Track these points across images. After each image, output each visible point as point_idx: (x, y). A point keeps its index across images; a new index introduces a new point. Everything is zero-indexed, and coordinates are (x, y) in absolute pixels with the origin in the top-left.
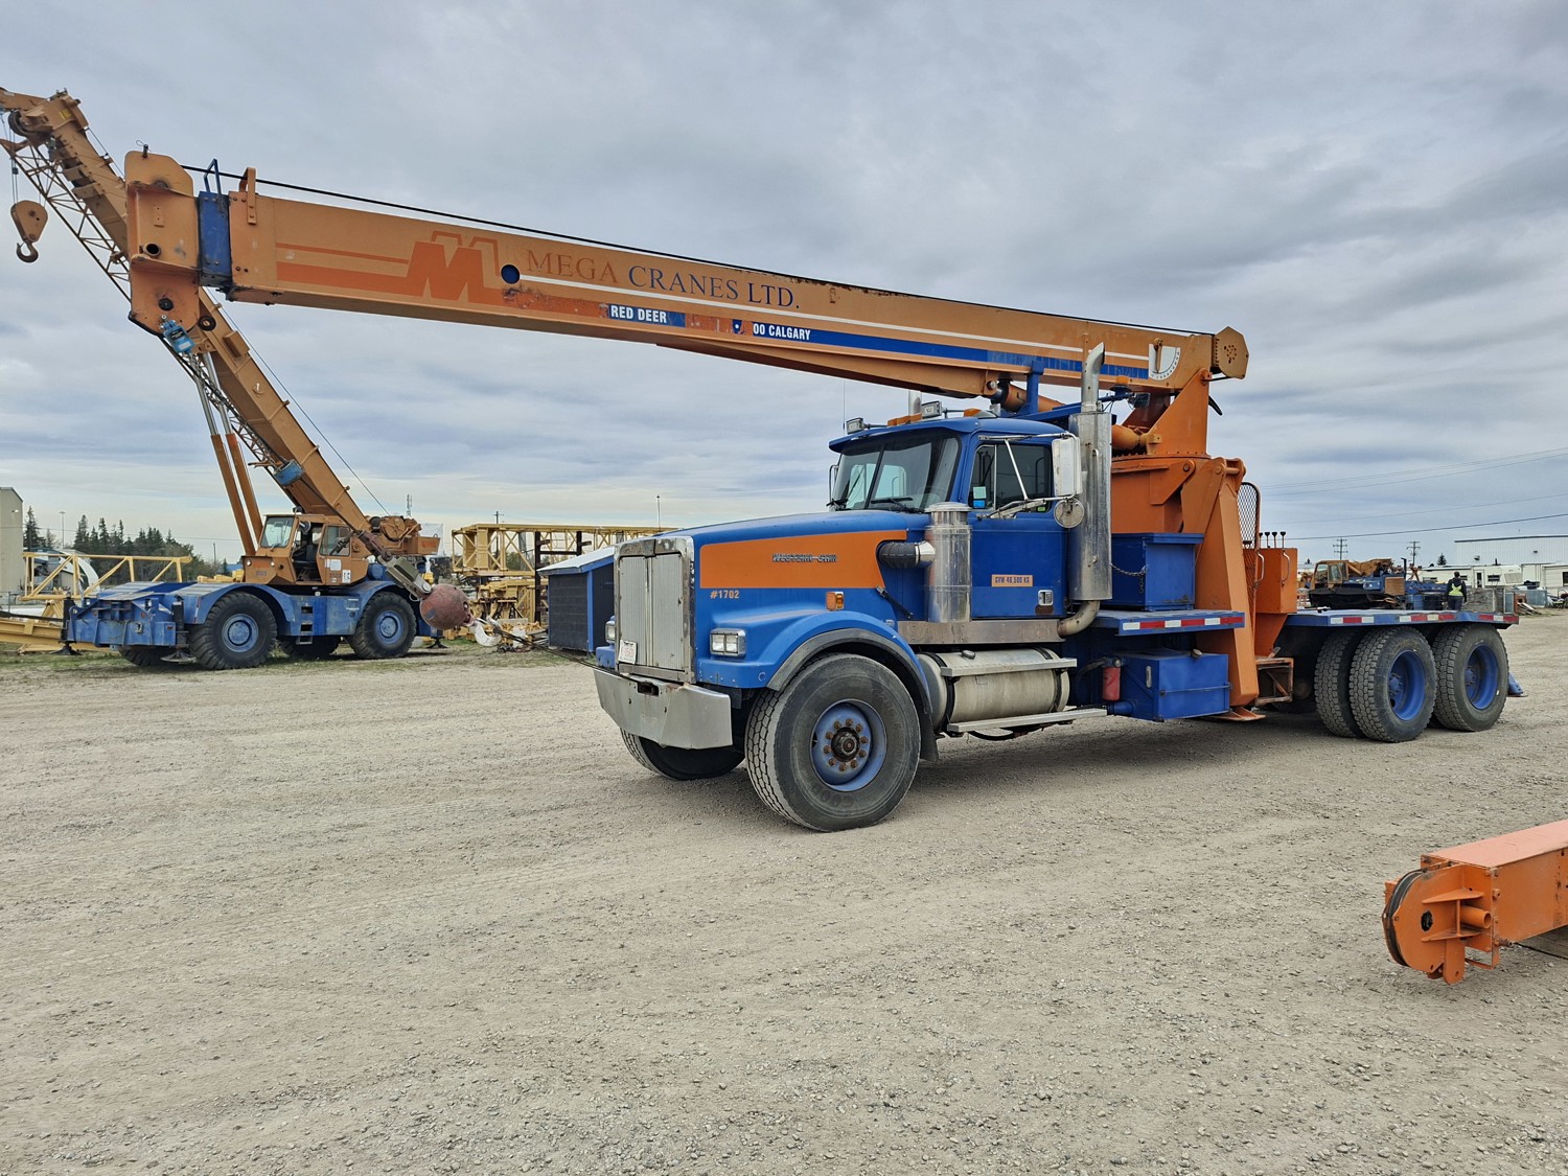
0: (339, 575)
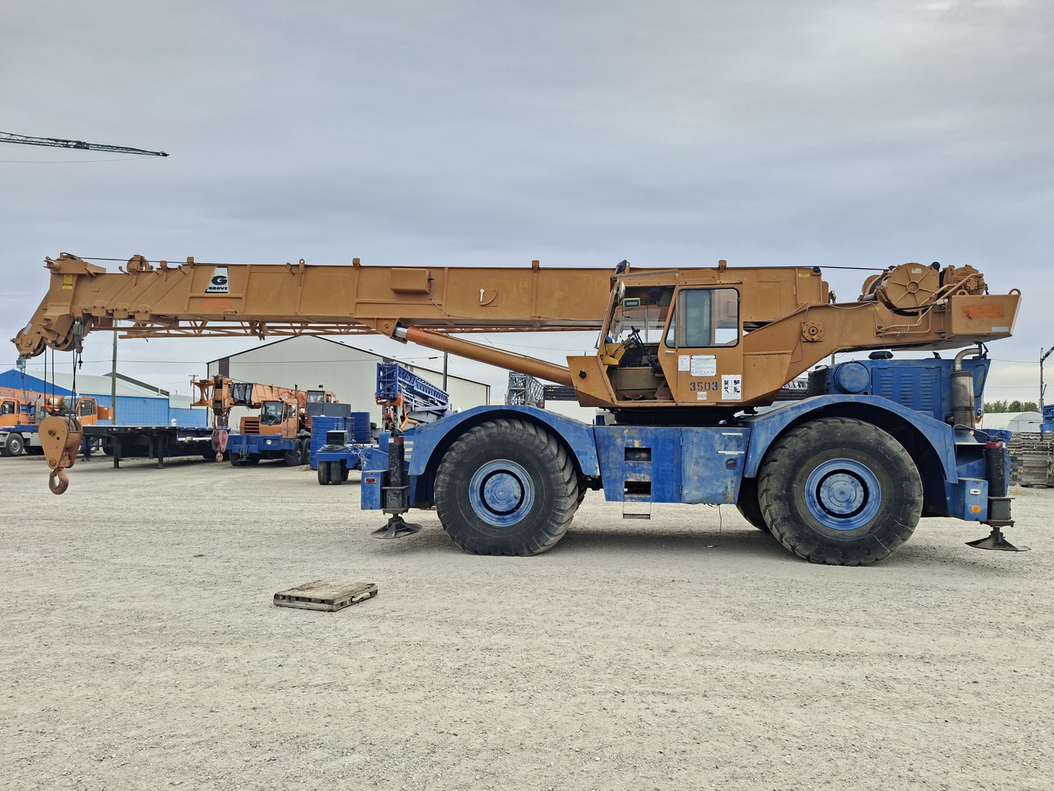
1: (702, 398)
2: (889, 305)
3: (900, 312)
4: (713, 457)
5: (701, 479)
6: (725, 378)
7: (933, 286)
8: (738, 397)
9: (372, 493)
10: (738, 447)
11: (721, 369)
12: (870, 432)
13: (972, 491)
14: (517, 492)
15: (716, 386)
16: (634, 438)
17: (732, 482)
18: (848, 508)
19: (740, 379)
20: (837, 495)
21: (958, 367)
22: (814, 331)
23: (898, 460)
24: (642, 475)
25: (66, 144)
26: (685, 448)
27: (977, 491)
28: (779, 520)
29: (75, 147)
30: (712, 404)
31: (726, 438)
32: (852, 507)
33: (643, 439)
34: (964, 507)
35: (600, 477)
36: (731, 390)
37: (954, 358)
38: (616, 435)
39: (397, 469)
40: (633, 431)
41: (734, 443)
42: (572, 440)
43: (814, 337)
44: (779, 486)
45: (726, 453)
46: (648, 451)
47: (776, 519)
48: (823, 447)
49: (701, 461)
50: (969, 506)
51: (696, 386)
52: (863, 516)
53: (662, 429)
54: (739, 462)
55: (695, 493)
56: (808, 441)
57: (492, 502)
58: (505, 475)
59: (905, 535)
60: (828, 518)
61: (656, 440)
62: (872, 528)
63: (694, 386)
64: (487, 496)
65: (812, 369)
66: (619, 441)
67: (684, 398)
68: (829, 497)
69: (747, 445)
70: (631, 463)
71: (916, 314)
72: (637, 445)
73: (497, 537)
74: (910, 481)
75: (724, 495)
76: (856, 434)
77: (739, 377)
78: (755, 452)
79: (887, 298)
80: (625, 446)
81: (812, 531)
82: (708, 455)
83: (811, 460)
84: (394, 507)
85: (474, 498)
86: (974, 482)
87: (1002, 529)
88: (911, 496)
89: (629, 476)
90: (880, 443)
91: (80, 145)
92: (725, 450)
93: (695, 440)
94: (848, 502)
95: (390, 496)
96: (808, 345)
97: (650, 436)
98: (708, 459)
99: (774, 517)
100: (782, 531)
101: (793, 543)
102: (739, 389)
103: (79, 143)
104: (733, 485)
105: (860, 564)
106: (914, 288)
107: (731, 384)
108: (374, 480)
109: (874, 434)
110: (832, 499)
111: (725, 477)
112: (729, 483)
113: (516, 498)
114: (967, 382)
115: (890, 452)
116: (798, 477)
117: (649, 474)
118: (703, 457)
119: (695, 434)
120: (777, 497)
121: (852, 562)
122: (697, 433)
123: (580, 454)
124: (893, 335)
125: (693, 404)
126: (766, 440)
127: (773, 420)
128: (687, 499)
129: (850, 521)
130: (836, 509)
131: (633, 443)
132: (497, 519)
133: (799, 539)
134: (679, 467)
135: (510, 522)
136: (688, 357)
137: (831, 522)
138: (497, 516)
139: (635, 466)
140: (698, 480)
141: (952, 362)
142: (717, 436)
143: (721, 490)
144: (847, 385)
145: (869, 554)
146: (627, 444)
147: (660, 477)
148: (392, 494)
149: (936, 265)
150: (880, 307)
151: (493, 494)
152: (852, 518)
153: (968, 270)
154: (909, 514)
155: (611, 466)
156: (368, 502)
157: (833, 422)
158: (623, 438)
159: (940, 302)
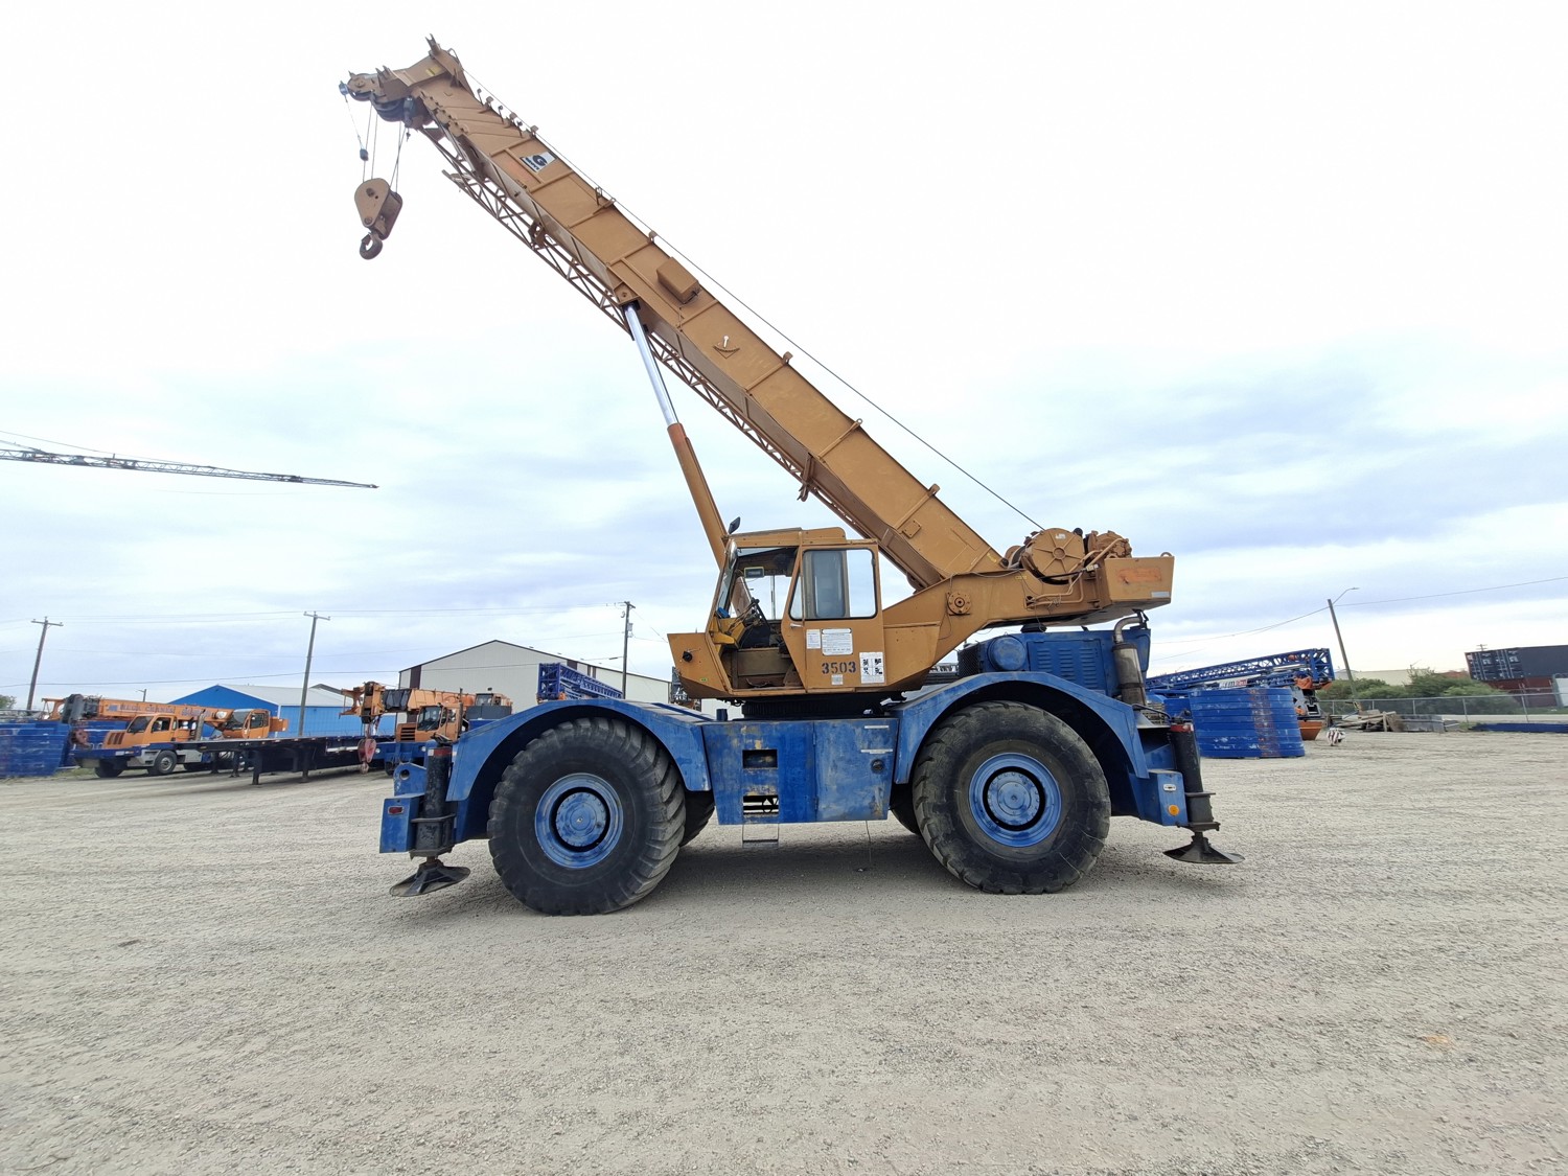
0: (851, 665)
1: (838, 682)
2: (1037, 573)
3: (1048, 580)
4: (855, 759)
5: (841, 788)
6: (863, 656)
7: (1077, 551)
8: (880, 680)
9: (397, 828)
10: (885, 744)
11: (859, 646)
12: (1040, 718)
13: (1166, 787)
14: (601, 818)
15: (854, 667)
16: (754, 738)
17: (880, 790)
18: (1023, 816)
19: (882, 658)
20: (1008, 800)
21: (1119, 638)
22: (959, 603)
23: (1075, 751)
24: (766, 787)
25: (281, 478)
26: (819, 751)
27: (1170, 786)
28: (941, 838)
29: (290, 480)
30: (850, 690)
31: (869, 732)
32: (1027, 815)
33: (766, 738)
34: (1159, 807)
35: (711, 792)
36: (872, 671)
37: (1113, 629)
38: (732, 734)
39: (435, 793)
40: (753, 728)
41: (879, 738)
42: (672, 743)
43: (962, 609)
44: (938, 792)
45: (871, 752)
46: (773, 753)
47: (937, 837)
48: (987, 739)
49: (841, 764)
50: (1165, 806)
51: (830, 667)
52: (1040, 828)
53: (790, 724)
54: (887, 761)
55: (834, 807)
56: (967, 732)
57: (567, 834)
58: (585, 794)
59: (1096, 849)
60: (1000, 831)
61: (782, 739)
62: (1056, 842)
63: (827, 668)
64: (560, 825)
65: (961, 647)
66: (735, 742)
67: (817, 683)
68: (999, 802)
69: (895, 739)
70: (751, 771)
71: (1066, 582)
72: (758, 746)
73: (570, 885)
74: (1093, 779)
75: (871, 808)
76: (1023, 720)
77: (880, 655)
78: (906, 750)
79: (1034, 566)
80: (743, 748)
81: (983, 850)
82: (848, 756)
83: (974, 757)
84: (426, 848)
85: (543, 828)
86: (1167, 775)
87: (1205, 834)
88: (1096, 798)
89: (748, 788)
90: (1052, 731)
91: (294, 479)
92: (869, 748)
93: (832, 737)
94: (1023, 808)
95: (423, 831)
96: (955, 618)
97: (774, 733)
98: (849, 761)
99: (935, 834)
100: (945, 853)
101: (960, 869)
102: (882, 670)
103: (294, 477)
104: (882, 794)
105: (1045, 891)
106: (1060, 554)
107: (872, 663)
108: (400, 810)
109: (1043, 719)
110: (1002, 805)
111: (871, 784)
112: (877, 792)
113: (599, 826)
114: (1131, 654)
115: (1064, 741)
116: (960, 780)
117: (776, 785)
118: (841, 759)
119: (832, 729)
120: (936, 808)
121: (1035, 889)
122: (834, 727)
123: (683, 761)
124: (1045, 605)
125: (827, 691)
126: (918, 733)
127: (925, 707)
128: (825, 816)
129: (1027, 834)
130: (1008, 819)
131: (754, 744)
132: (573, 857)
133: (968, 862)
134: (813, 773)
135: (591, 860)
136: (818, 631)
137: (1005, 837)
138: (572, 854)
139: (756, 775)
140: (838, 790)
141: (1112, 633)
142: (858, 731)
143: (867, 802)
144: (1002, 662)
145: (1055, 878)
146: (746, 745)
147: (789, 787)
148: (425, 829)
149: (1078, 531)
150: (1027, 576)
151: (568, 821)
152: (1029, 831)
153: (1110, 536)
154: (1097, 821)
155: (725, 775)
156: (390, 841)
157: (995, 707)
158: (740, 737)
159: (1090, 567)
